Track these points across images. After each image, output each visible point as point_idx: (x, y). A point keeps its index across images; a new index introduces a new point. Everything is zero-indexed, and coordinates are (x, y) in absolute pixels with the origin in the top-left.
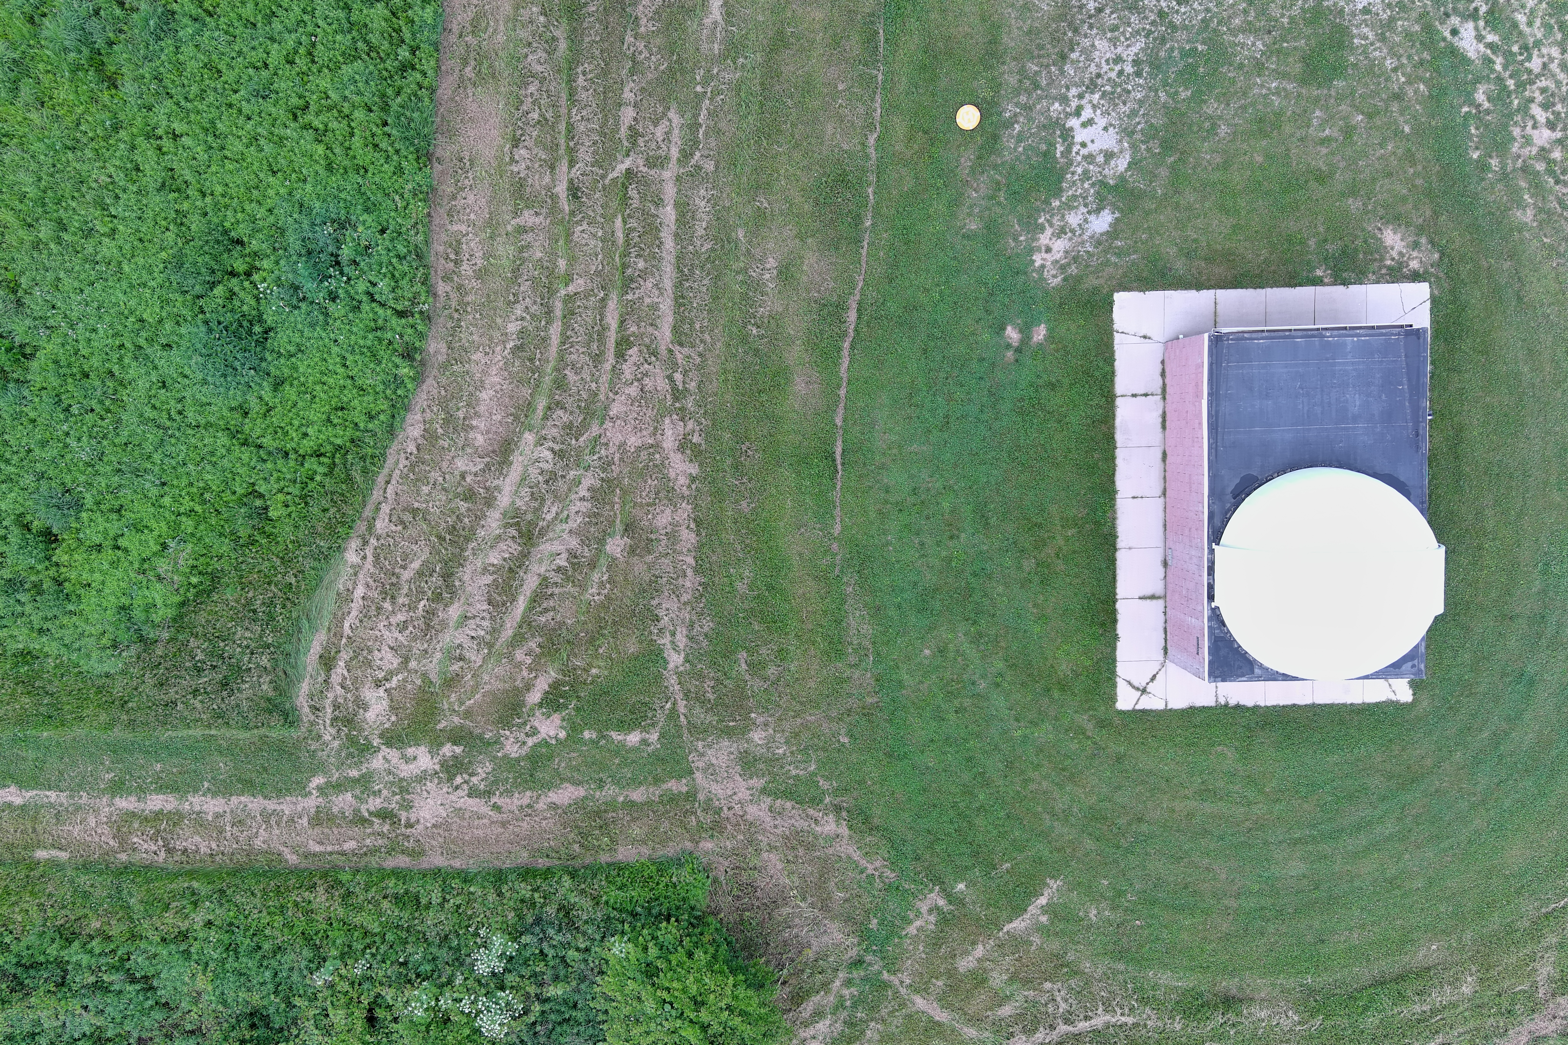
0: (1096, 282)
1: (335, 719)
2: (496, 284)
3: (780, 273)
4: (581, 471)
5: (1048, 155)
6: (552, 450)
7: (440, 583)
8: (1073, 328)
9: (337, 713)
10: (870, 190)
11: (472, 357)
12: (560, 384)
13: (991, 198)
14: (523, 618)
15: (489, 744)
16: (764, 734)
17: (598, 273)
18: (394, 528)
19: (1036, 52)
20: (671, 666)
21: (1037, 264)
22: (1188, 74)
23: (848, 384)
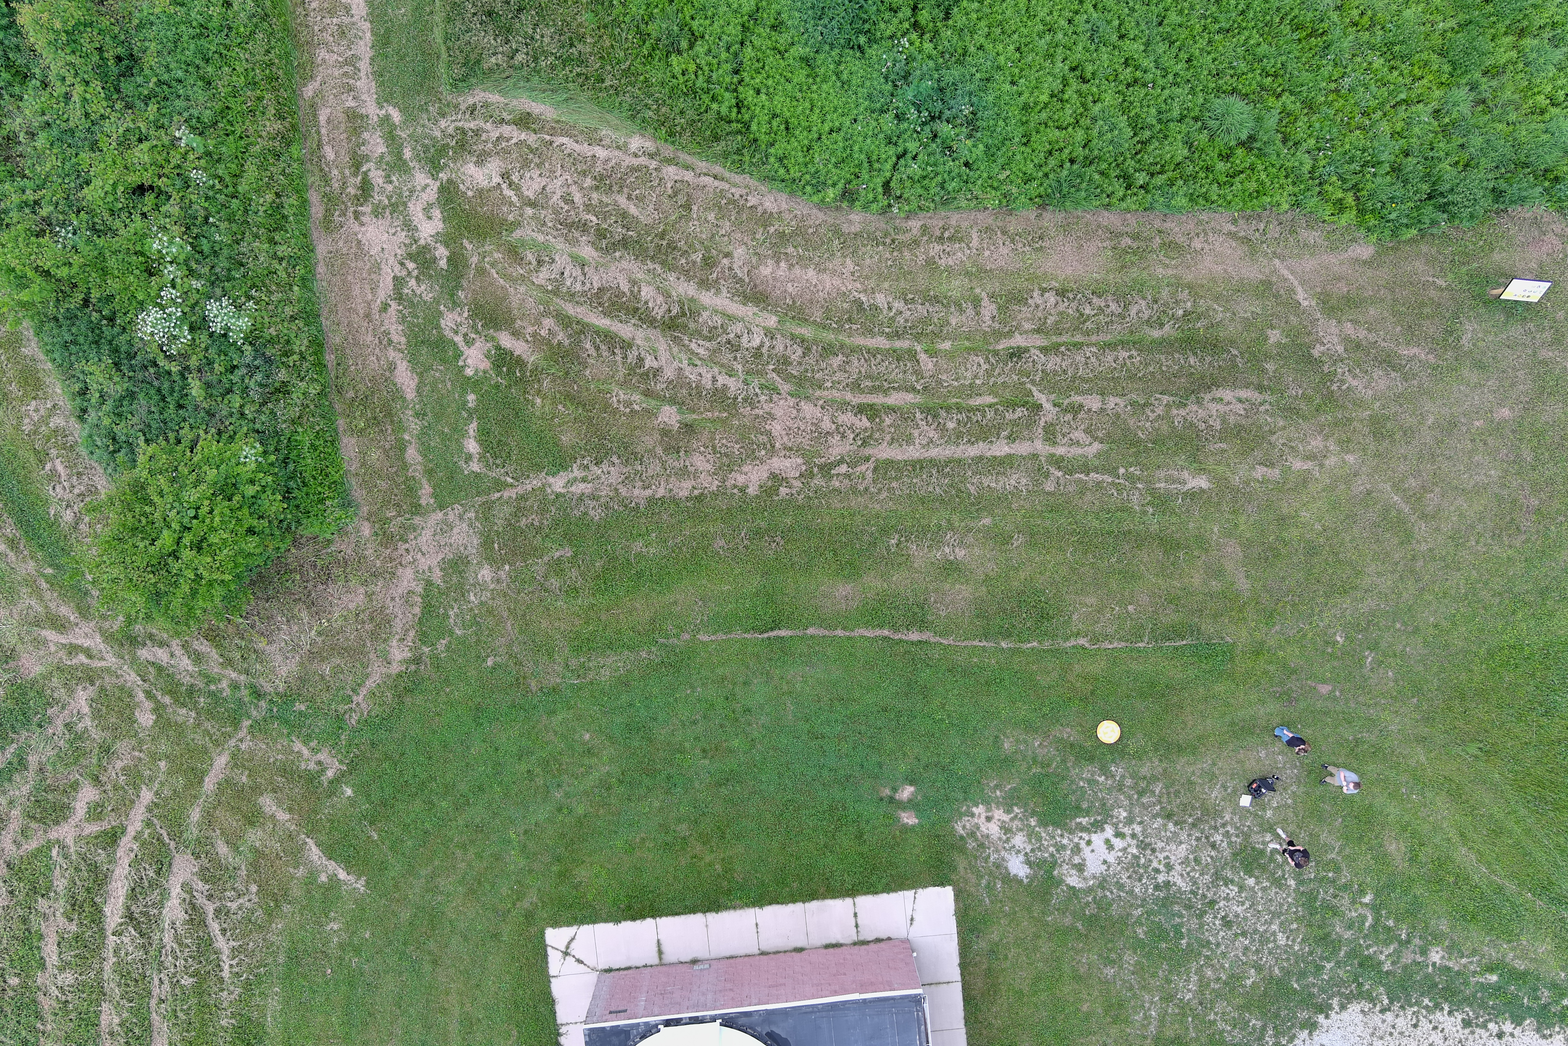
0: (961, 868)
1: (463, 132)
2: (922, 280)
3: (952, 563)
4: (742, 378)
5: (1078, 810)
6: (762, 345)
7: (618, 238)
8: (916, 851)
9: (470, 133)
10: (1035, 644)
11: (848, 259)
12: (828, 350)
13: (1034, 760)
14: (588, 325)
15: (452, 295)
16: (488, 579)
17: (940, 382)
18: (669, 185)
19: (1172, 790)
20: (551, 480)
21: (974, 809)
22: (1159, 933)
23: (849, 638)
